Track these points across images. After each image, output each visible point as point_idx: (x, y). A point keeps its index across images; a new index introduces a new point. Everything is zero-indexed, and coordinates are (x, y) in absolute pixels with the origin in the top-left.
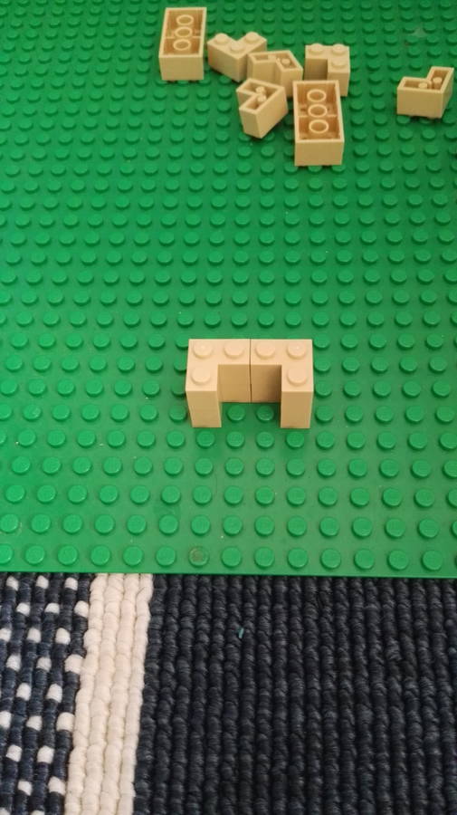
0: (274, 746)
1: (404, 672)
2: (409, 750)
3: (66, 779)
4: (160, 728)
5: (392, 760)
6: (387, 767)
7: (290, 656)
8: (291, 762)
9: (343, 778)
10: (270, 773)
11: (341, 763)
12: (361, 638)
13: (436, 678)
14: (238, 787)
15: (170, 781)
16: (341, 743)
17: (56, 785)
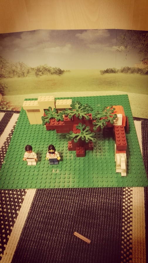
0: (50, 202)
1: (70, 196)
2: (68, 205)
3: (22, 203)
4: (36, 199)
5: (65, 206)
6: (64, 206)
7: (55, 192)
8: (52, 204)
9: (58, 207)
10: (49, 206)
11: (59, 206)
12: (66, 191)
13: (75, 196)
14: (44, 207)
15: (35, 205)
16: (59, 203)
17: (20, 204)
